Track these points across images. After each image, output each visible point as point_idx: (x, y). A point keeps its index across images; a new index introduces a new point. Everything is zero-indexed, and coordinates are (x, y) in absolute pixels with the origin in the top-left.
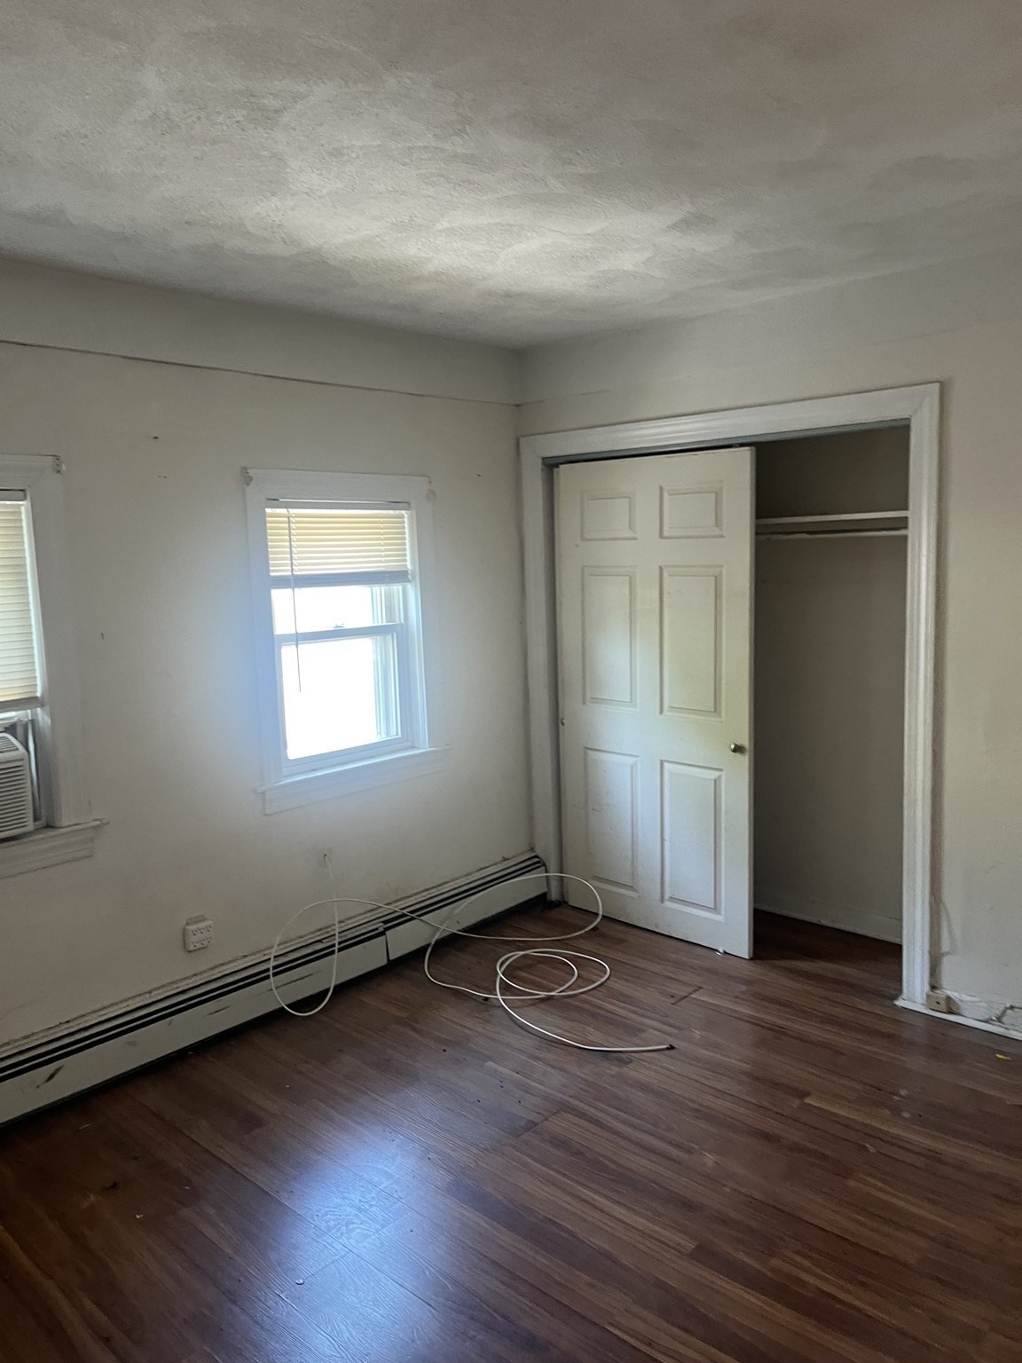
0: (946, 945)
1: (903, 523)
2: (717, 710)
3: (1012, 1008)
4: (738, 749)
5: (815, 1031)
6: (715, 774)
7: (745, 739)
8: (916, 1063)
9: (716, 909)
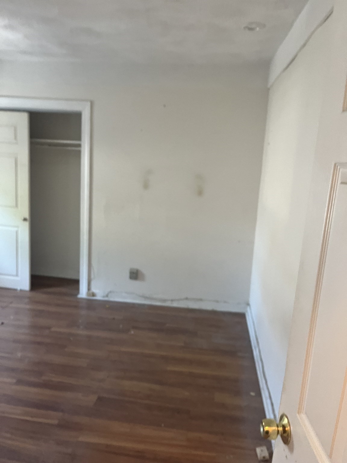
0: (92, 276)
1: (79, 146)
2: (17, 206)
3: (110, 292)
4: (25, 220)
5: (52, 309)
6: (16, 229)
7: (27, 215)
8: (83, 312)
9: (17, 275)
